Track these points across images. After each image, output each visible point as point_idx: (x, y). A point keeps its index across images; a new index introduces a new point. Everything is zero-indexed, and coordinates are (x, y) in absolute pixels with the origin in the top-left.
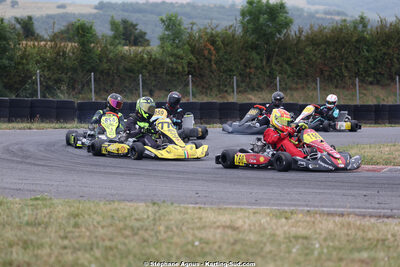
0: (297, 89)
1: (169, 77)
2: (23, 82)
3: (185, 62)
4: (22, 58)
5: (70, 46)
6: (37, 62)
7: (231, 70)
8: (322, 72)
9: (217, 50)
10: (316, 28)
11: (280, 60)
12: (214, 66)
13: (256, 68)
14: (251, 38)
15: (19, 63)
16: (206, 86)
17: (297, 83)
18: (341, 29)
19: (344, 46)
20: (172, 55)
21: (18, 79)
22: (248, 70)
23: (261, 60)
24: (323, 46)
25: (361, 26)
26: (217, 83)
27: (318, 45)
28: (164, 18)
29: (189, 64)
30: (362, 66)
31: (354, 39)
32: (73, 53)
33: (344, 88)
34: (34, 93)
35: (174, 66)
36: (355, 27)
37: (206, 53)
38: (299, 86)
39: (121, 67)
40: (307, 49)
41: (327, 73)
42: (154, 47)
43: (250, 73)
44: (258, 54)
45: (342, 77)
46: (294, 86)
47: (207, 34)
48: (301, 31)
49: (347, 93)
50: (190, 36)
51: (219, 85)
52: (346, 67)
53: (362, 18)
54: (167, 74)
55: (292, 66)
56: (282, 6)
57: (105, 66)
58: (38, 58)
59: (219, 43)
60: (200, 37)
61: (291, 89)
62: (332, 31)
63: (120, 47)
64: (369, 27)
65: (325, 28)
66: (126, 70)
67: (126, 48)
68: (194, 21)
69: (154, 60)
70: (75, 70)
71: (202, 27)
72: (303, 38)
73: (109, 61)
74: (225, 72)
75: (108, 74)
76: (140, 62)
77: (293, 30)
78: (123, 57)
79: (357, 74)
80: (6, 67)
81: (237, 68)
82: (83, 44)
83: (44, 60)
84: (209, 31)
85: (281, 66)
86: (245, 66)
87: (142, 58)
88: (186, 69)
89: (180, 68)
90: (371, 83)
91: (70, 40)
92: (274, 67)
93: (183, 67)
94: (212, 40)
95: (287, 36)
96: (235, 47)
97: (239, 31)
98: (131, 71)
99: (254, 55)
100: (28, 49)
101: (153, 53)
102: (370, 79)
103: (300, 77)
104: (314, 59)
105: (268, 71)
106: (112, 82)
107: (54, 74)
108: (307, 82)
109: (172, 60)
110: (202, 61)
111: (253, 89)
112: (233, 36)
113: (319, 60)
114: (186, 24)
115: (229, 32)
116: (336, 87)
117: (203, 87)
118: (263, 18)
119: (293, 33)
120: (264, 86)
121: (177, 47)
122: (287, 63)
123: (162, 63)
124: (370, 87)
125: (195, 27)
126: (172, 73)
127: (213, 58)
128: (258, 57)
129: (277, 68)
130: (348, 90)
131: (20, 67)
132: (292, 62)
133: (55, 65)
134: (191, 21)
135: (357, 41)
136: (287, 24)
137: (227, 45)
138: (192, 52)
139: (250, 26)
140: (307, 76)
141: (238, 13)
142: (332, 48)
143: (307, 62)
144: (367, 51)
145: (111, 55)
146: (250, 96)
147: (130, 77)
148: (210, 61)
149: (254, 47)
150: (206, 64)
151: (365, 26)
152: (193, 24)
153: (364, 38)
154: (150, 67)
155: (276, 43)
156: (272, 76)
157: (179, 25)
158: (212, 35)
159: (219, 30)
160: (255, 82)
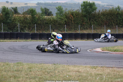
0: (98, 29)
1: (59, 26)
2: (14, 27)
3: (64, 21)
4: (14, 20)
5: (29, 16)
6: (19, 21)
7: (78, 23)
8: (106, 24)
9: (74, 17)
10: (104, 10)
11: (93, 20)
12: (73, 22)
13: (86, 22)
14: (84, 13)
15: (13, 21)
16: (70, 28)
17: (98, 27)
18: (112, 11)
19: (113, 16)
20: (60, 19)
21: (12, 26)
22: (83, 23)
23: (87, 20)
24: (106, 16)
25: (118, 9)
26: (74, 27)
27: (105, 15)
28: (57, 7)
29: (65, 21)
30: (118, 21)
31: (116, 13)
32: (30, 18)
33: (113, 28)
34: (18, 31)
35: (61, 22)
36: (116, 10)
37: (70, 18)
38: (99, 28)
39: (44, 23)
40: (102, 17)
41: (107, 24)
42: (54, 16)
43: (84, 24)
44: (86, 18)
45: (112, 25)
46: (97, 28)
47: (71, 12)
48: (99, 11)
49: (114, 30)
50: (66, 13)
51: (74, 28)
52: (113, 22)
53: (119, 7)
54: (58, 24)
55: (97, 22)
56: (94, 4)
57: (39, 22)
58: (19, 20)
59: (74, 15)
60: (69, 13)
61: (96, 29)
62: (109, 11)
63: (44, 16)
64: (121, 10)
65: (107, 10)
66: (46, 23)
67: (46, 16)
68: (67, 8)
69: (54, 20)
70: (30, 23)
71: (69, 10)
72: (100, 13)
73: (40, 20)
74: (76, 24)
75: (40, 25)
76: (50, 21)
77: (97, 11)
78: (45, 19)
79: (117, 24)
80: (9, 23)
81: (80, 22)
82: (32, 15)
83: (21, 20)
84: (71, 11)
85: (93, 22)
86: (82, 22)
87: (51, 20)
88: (64, 23)
89: (62, 22)
90: (121, 27)
91: (28, 14)
92: (91, 22)
93: (63, 22)
94: (72, 14)
95: (95, 13)
96: (79, 16)
97: (81, 11)
98: (47, 24)
99: (85, 18)
100: (16, 17)
101: (54, 18)
102: (121, 26)
103: (99, 25)
104: (104, 20)
105: (89, 23)
106: (42, 27)
107: (23, 25)
108: (102, 27)
109: (60, 20)
110: (69, 21)
111: (85, 29)
112: (79, 13)
113: (105, 20)
114: (64, 9)
115: (78, 11)
116: (111, 28)
117: (69, 28)
118: (88, 7)
119: (97, 12)
120: (88, 28)
121: (61, 16)
122: (95, 21)
123: (57, 21)
124: (121, 28)
125: (67, 10)
126: (60, 24)
127: (73, 19)
128: (86, 19)
129: (92, 22)
130: (114, 29)
131: (13, 22)
132: (97, 20)
133: (24, 22)
134: (66, 8)
135: (117, 14)
136: (95, 9)
137: (77, 15)
138: (66, 18)
139: (84, 10)
140: (101, 25)
141: (80, 6)
142: (109, 16)
143: (102, 21)
144: (120, 17)
145: (41, 19)
146: (84, 31)
147: (47, 25)
148: (72, 20)
149: (85, 16)
150: (70, 21)
151: (119, 9)
152: (66, 9)
153: (119, 13)
154: (53, 22)
155: (92, 15)
156: (91, 25)
157: (62, 9)
158: (72, 13)
159: (74, 11)
160: (85, 27)
